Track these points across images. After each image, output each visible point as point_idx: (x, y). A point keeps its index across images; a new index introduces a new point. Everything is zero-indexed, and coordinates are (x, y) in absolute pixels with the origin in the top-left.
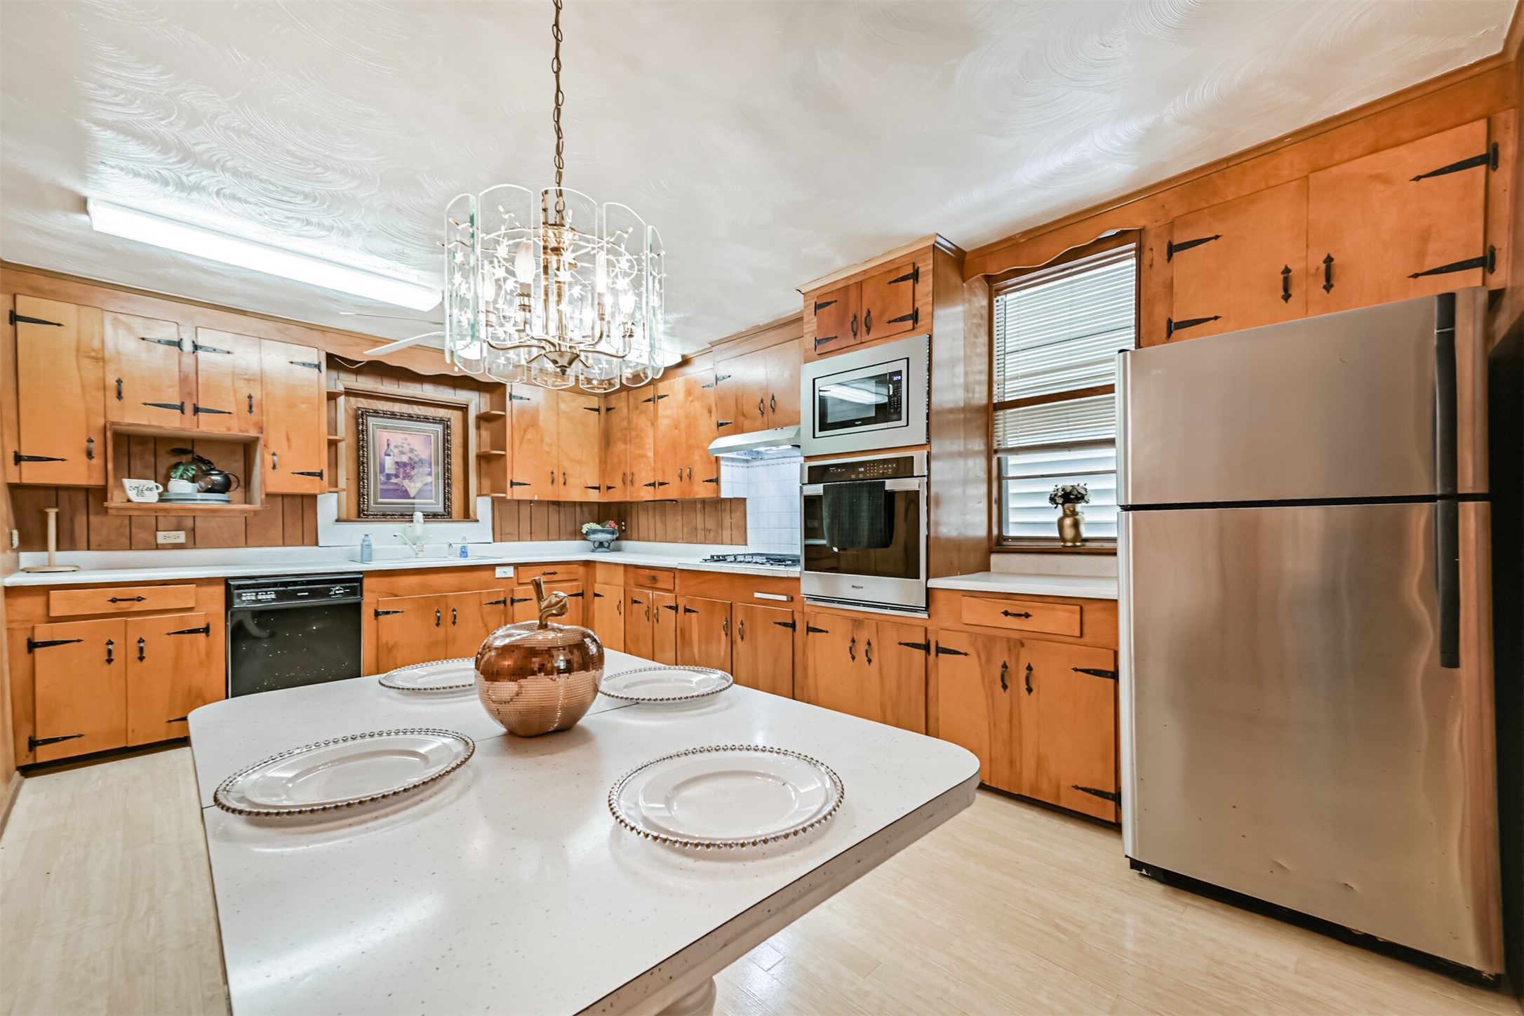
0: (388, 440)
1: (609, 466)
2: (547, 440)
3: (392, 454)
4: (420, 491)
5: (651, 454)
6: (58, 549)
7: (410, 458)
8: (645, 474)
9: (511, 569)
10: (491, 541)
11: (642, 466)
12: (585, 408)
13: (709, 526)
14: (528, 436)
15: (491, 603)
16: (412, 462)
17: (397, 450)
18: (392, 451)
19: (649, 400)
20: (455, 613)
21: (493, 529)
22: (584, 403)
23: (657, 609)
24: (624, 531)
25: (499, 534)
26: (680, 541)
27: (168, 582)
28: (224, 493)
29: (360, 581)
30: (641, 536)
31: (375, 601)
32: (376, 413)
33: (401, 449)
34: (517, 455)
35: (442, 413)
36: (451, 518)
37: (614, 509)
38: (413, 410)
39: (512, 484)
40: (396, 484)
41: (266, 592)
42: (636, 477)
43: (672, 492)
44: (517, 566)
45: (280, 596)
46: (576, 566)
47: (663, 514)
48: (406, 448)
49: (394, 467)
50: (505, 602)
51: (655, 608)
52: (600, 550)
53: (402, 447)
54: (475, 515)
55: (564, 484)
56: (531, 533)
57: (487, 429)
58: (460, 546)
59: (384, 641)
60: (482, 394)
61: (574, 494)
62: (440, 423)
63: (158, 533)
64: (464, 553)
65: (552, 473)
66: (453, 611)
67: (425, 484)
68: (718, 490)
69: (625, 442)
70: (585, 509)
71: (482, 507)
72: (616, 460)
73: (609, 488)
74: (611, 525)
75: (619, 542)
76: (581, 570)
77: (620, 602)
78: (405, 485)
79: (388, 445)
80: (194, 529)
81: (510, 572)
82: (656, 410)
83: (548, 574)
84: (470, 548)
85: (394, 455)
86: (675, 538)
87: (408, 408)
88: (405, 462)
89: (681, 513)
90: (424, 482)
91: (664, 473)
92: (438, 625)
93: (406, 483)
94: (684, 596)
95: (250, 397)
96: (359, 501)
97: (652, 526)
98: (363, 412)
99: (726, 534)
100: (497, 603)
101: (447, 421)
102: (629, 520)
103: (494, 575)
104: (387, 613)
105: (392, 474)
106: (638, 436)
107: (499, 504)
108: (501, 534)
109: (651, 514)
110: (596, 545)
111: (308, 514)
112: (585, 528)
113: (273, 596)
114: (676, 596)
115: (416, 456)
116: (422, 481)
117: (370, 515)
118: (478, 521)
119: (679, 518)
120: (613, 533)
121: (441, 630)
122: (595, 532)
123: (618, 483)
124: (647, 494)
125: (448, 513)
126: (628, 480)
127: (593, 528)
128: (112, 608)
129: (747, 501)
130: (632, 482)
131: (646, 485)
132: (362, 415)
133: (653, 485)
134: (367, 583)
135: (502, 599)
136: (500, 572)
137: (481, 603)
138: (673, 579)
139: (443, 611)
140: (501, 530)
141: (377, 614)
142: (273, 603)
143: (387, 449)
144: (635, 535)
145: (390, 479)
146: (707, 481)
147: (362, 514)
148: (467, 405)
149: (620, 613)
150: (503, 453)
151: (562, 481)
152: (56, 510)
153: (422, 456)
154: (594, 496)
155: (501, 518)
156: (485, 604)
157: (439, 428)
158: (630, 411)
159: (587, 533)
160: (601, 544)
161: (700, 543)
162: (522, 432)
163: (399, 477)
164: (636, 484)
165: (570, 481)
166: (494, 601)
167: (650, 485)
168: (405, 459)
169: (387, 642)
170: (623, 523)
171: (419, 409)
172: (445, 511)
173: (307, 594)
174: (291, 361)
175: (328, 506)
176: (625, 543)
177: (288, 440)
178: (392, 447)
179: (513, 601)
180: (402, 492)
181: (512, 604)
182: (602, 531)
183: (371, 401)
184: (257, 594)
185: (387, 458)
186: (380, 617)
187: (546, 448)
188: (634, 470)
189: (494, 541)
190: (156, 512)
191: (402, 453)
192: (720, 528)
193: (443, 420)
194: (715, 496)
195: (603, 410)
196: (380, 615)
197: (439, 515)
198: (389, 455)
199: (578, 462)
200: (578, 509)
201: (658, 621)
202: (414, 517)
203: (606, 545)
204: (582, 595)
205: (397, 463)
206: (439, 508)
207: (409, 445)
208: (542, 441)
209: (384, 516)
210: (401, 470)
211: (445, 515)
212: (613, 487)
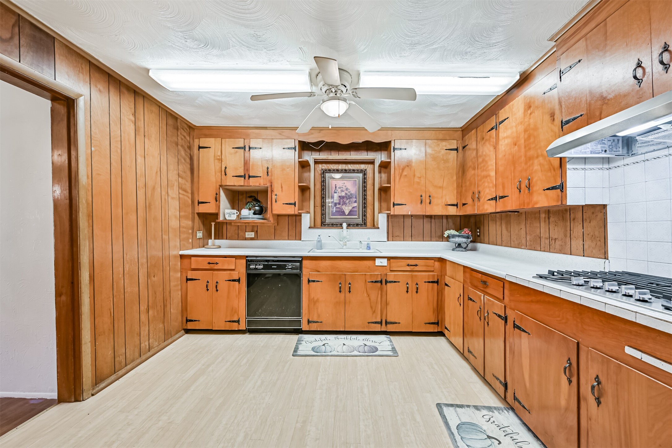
0: (336, 185)
1: (464, 188)
2: (418, 174)
3: (337, 192)
4: (351, 211)
5: (493, 174)
6: (215, 239)
7: (346, 194)
8: (488, 192)
9: (386, 260)
10: (386, 241)
11: (486, 184)
12: (446, 150)
13: (554, 234)
14: (405, 173)
15: (372, 282)
16: (347, 196)
17: (340, 190)
18: (337, 190)
19: (492, 129)
20: (350, 285)
21: (388, 233)
22: (446, 146)
23: (488, 313)
24: (479, 236)
25: (391, 236)
26: (523, 247)
27: (226, 256)
28: (261, 215)
29: (301, 262)
30: (491, 240)
31: (308, 274)
32: (330, 171)
33: (342, 189)
34: (397, 186)
35: (363, 167)
36: (366, 226)
37: (472, 220)
38: (348, 167)
39: (394, 205)
40: (339, 208)
41: (260, 264)
42: (482, 194)
43: (511, 204)
44: (389, 258)
45: (266, 267)
46: (433, 261)
47: (508, 223)
48: (344, 188)
49: (338, 199)
50: (381, 282)
51: (486, 311)
52: (458, 249)
53: (342, 188)
54: (378, 224)
55: (430, 203)
56: (412, 236)
57: (385, 173)
58: (367, 243)
59: (312, 297)
60: (382, 152)
61: (437, 210)
62: (360, 173)
63: (246, 233)
64: (369, 248)
65: (421, 196)
66: (349, 284)
67: (353, 207)
68: (564, 196)
69: (474, 169)
70: (450, 220)
71: (382, 220)
72: (468, 183)
73: (464, 204)
74: (466, 231)
75: (475, 244)
76: (437, 264)
77: (460, 295)
78: (343, 208)
79: (336, 187)
80: (257, 231)
81: (384, 262)
82: (497, 135)
83: (411, 265)
84: (372, 245)
85: (338, 193)
86: (519, 244)
87: (346, 166)
88: (344, 196)
89: (524, 222)
90: (353, 206)
91: (504, 187)
92: (340, 292)
93: (344, 207)
94: (514, 310)
95: (268, 168)
96: (322, 217)
97: (499, 233)
98: (323, 171)
99: (577, 244)
100: (376, 282)
101: (365, 171)
102: (482, 228)
103: (375, 263)
104: (314, 281)
105: (337, 203)
106: (483, 160)
107: (392, 218)
108: (393, 236)
109: (498, 223)
110: (457, 245)
111: (298, 223)
112: (446, 233)
113: (262, 267)
114: (505, 307)
115: (349, 192)
116: (351, 206)
117: (326, 225)
118: (379, 228)
119: (523, 226)
120: (468, 238)
121: (342, 295)
122: (454, 236)
123: (469, 201)
124: (489, 208)
125: (364, 224)
126: (476, 197)
127: (452, 234)
128: (208, 267)
129: (608, 208)
130: (478, 198)
131: (489, 200)
132: (323, 173)
133: (495, 199)
134: (305, 263)
135: (379, 280)
136: (378, 262)
137: (366, 281)
138: (502, 289)
139: (343, 283)
140: (393, 234)
141: (309, 281)
142: (262, 271)
143: (335, 190)
144: (486, 239)
145: (336, 206)
146: (548, 189)
147: (323, 224)
148: (374, 160)
149: (460, 305)
150: (389, 185)
151: (428, 201)
152: (214, 223)
153: (352, 192)
154: (452, 211)
155: (393, 226)
156: (369, 282)
157: (361, 175)
158: (478, 143)
159: (448, 237)
160: (459, 245)
161: (544, 251)
162: (401, 171)
163: (340, 204)
164: (482, 200)
165: (434, 201)
166: (374, 281)
167: (492, 199)
168: (343, 194)
169: (314, 298)
170: (478, 230)
171: (351, 166)
172: (363, 222)
173: (276, 267)
174: (283, 148)
175: (306, 220)
176: (479, 245)
177: (282, 187)
178: (337, 188)
179: (386, 282)
180: (342, 212)
181: (386, 284)
182: (459, 236)
183: (328, 165)
184: (256, 265)
185: (335, 194)
186: (310, 283)
187: (417, 180)
188: (480, 189)
189: (388, 240)
190: (245, 224)
191: (342, 191)
192: (568, 239)
193: (362, 171)
194: (559, 203)
195: (460, 149)
196: (311, 282)
197: (359, 225)
198: (336, 193)
199: (441, 187)
200: (445, 220)
201: (488, 325)
202: (343, 226)
203: (464, 245)
204: (437, 282)
205: (340, 196)
206: (360, 221)
207: (346, 186)
208: (414, 176)
209: (333, 225)
210: (342, 200)
211: (362, 225)
212: (466, 204)
